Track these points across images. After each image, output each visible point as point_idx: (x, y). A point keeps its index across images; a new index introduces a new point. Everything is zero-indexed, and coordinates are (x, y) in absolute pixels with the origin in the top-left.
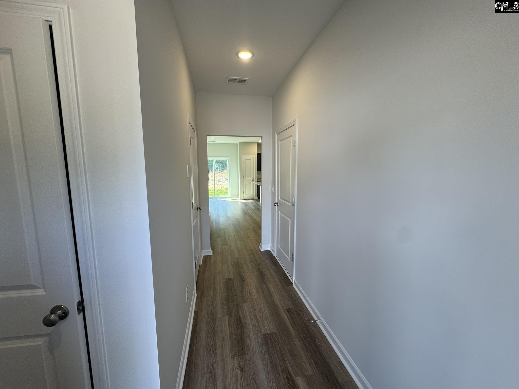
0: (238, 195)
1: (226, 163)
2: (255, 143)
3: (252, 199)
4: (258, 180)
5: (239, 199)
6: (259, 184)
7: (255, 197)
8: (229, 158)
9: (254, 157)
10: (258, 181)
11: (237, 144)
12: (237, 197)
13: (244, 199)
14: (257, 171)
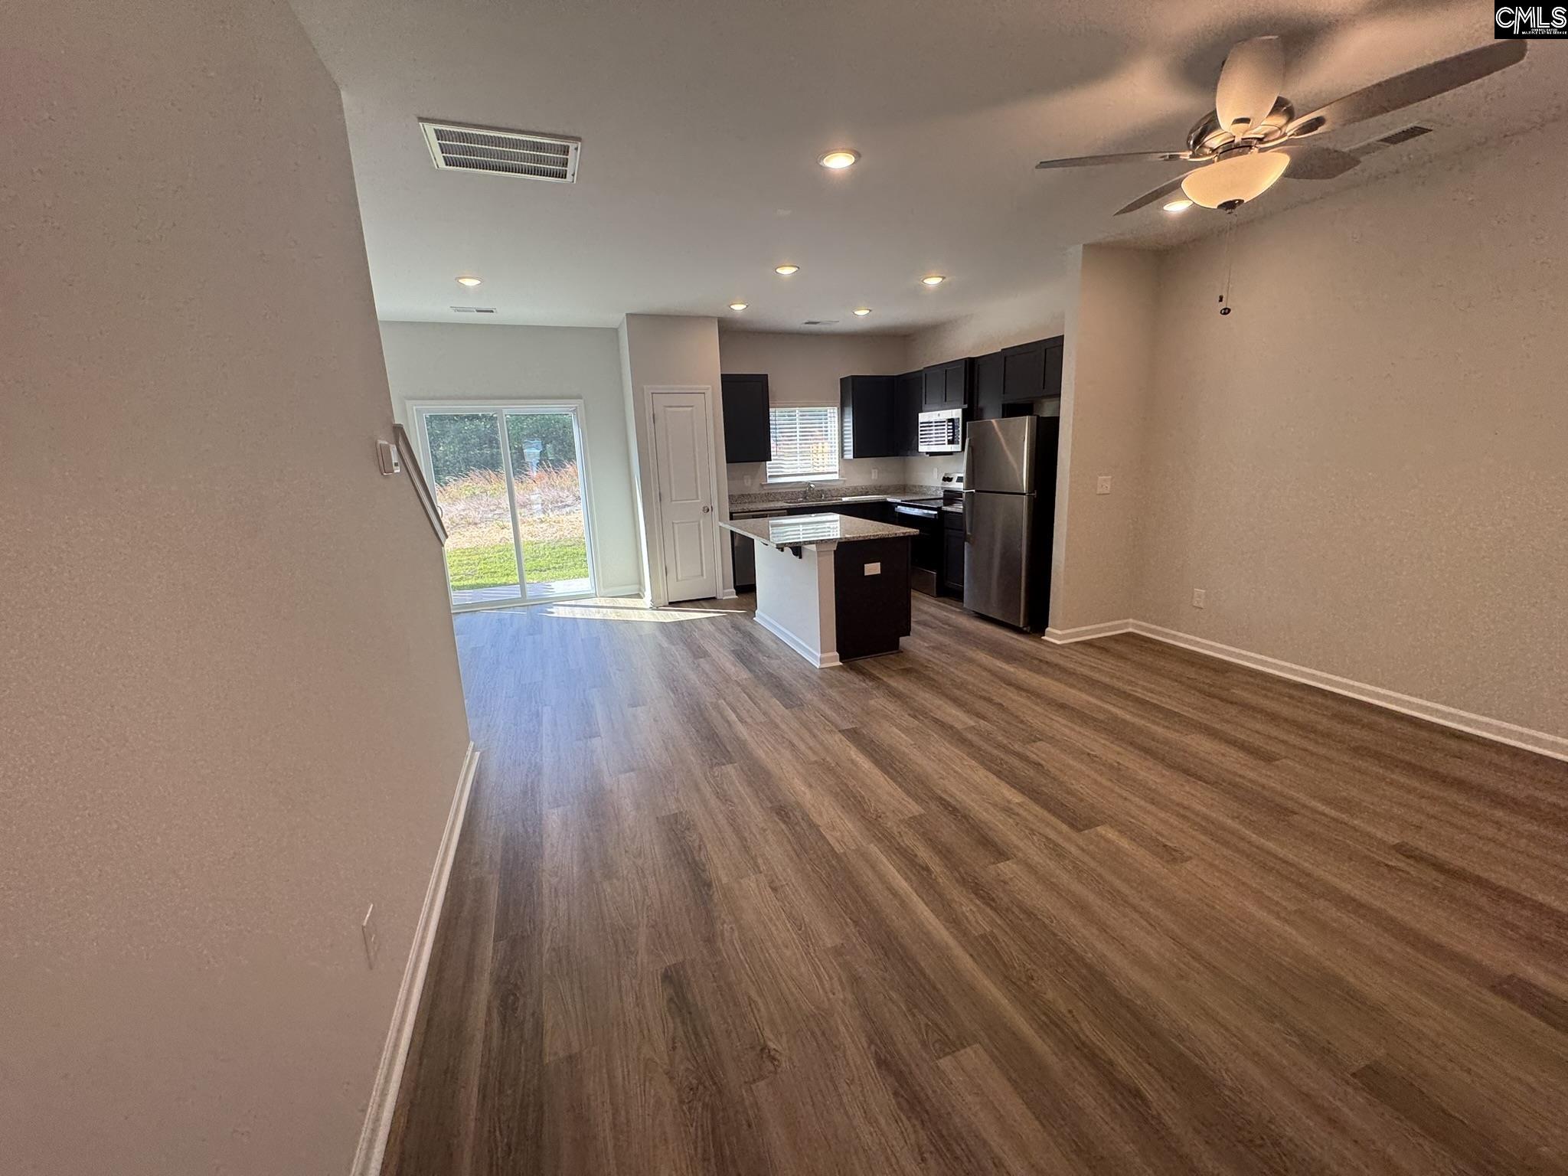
0: (640, 583)
1: (567, 427)
2: (707, 318)
3: (709, 601)
4: (731, 503)
5: (647, 601)
6: (738, 528)
7: (724, 589)
8: (582, 401)
9: (709, 393)
10: (735, 509)
11: (616, 331)
12: (633, 589)
13: (671, 604)
14: (727, 462)
